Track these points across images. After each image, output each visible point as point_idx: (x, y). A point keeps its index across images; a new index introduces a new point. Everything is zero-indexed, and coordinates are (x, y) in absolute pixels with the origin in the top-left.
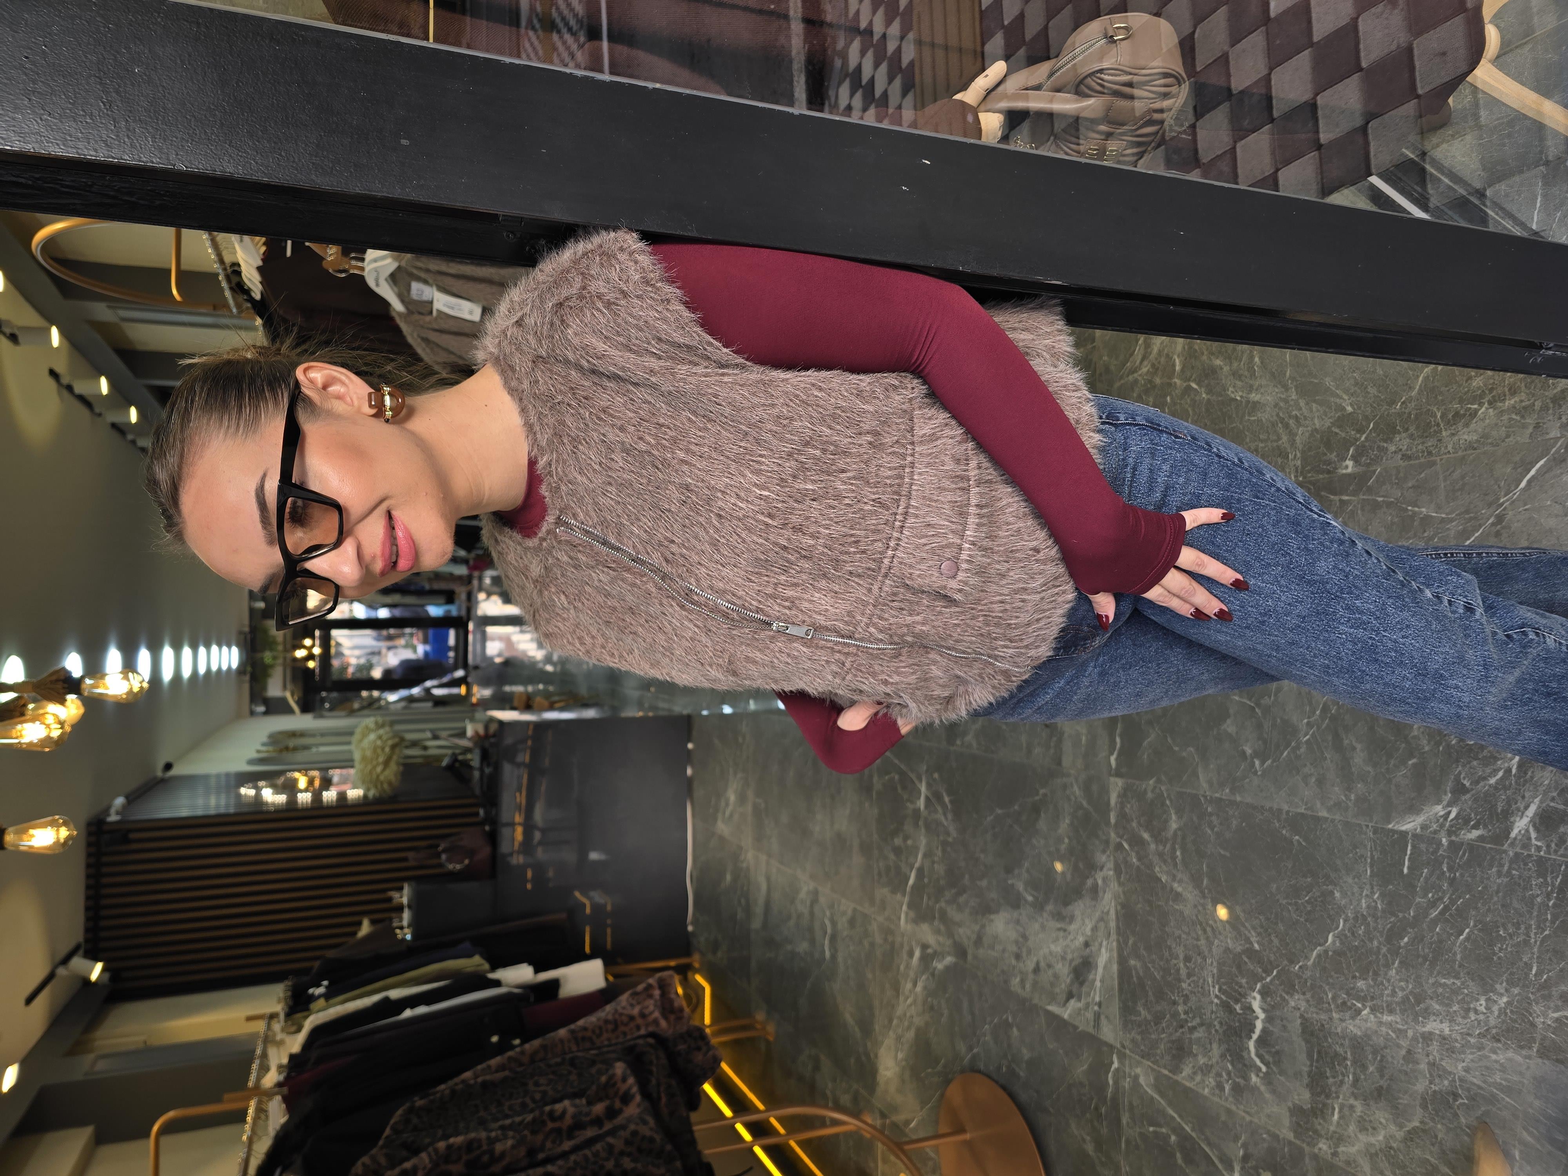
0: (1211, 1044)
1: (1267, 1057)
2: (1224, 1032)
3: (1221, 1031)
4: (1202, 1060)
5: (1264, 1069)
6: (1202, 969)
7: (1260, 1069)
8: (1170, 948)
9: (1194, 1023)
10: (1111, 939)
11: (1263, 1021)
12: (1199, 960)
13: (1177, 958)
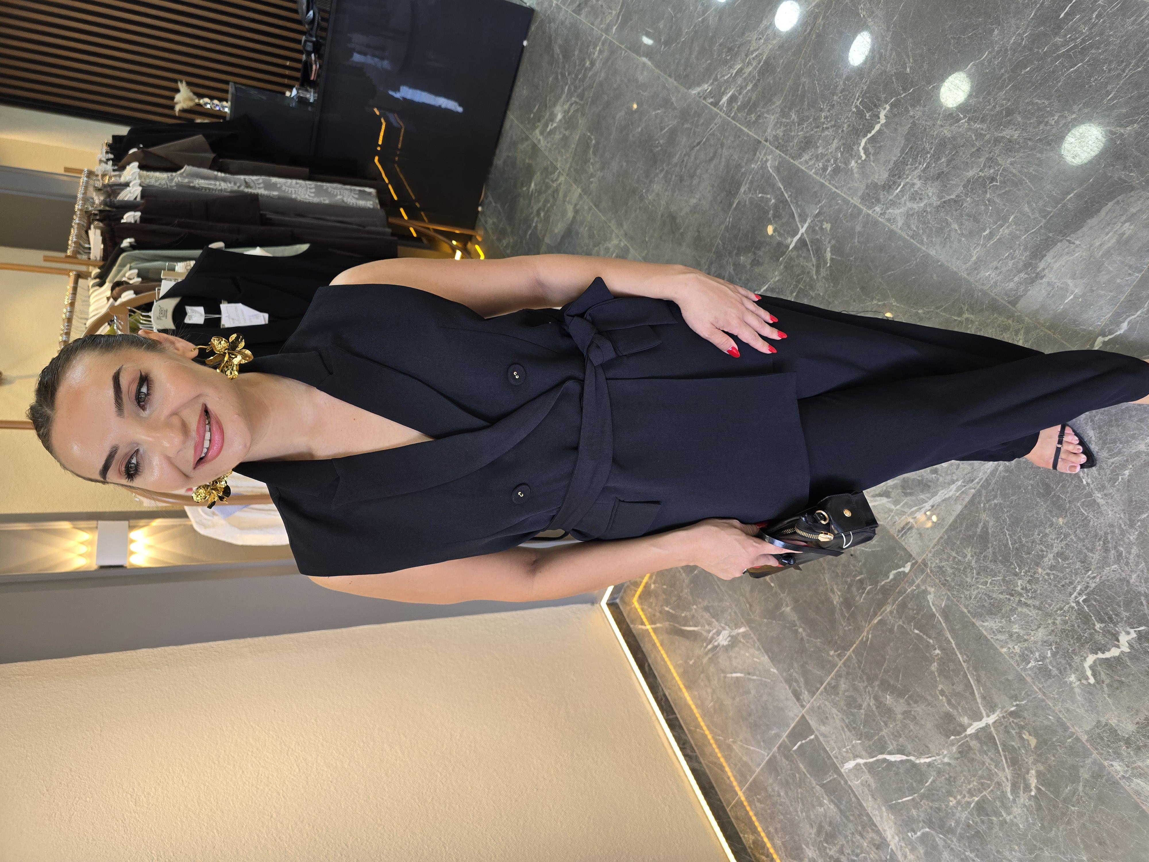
0: (1039, 627)
1: (1103, 676)
2: (1063, 631)
3: (1060, 627)
4: (1016, 629)
5: (1092, 681)
6: (1076, 574)
7: (1087, 679)
8: (1046, 535)
9: (1029, 602)
10: (971, 485)
11: (1122, 652)
12: (1078, 565)
13: (1050, 546)
